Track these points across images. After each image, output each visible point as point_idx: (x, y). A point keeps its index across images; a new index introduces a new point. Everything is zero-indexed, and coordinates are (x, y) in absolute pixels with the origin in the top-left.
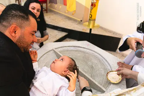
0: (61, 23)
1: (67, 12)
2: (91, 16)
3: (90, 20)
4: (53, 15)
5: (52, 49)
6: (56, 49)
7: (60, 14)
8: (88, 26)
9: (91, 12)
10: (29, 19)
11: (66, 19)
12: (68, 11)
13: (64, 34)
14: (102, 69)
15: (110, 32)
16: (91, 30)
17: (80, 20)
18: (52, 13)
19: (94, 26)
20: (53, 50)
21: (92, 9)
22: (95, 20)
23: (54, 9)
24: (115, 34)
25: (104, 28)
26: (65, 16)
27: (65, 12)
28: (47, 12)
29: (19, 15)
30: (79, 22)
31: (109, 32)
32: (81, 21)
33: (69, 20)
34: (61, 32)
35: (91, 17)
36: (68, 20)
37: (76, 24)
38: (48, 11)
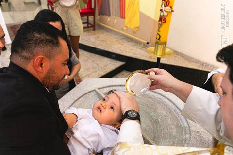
0: (115, 47)
1: (125, 28)
2: (158, 37)
3: (157, 43)
4: (103, 33)
5: (93, 89)
6: (99, 89)
7: (114, 31)
8: (154, 53)
9: (158, 31)
10: (60, 44)
11: (124, 41)
12: (127, 27)
13: (119, 64)
14: (173, 127)
15: (196, 63)
16: (159, 59)
17: (146, 42)
18: (103, 31)
19: (164, 54)
20: (95, 90)
21: (160, 26)
22: (165, 43)
23: (105, 24)
24: (204, 65)
25: (186, 55)
26: (122, 35)
27: (122, 29)
28: (94, 30)
29: (46, 40)
30: (144, 44)
31: (194, 61)
32: (148, 43)
33: (128, 41)
34: (114, 61)
35: (158, 39)
36: (126, 42)
37: (140, 47)
38: (96, 28)
